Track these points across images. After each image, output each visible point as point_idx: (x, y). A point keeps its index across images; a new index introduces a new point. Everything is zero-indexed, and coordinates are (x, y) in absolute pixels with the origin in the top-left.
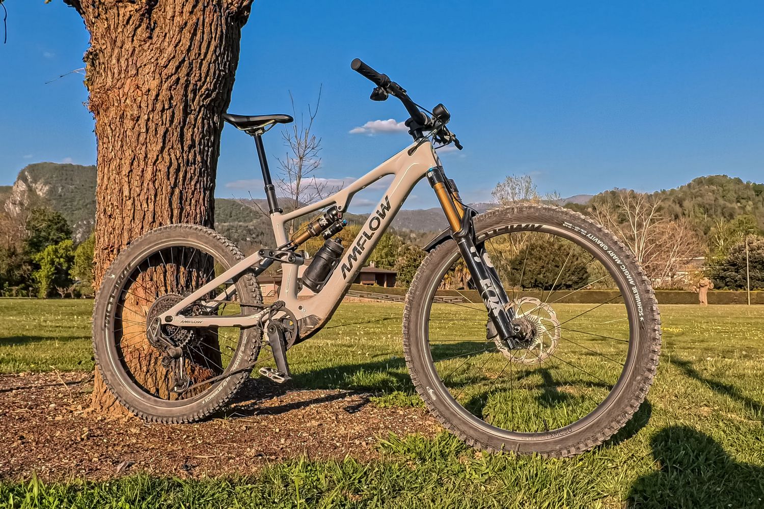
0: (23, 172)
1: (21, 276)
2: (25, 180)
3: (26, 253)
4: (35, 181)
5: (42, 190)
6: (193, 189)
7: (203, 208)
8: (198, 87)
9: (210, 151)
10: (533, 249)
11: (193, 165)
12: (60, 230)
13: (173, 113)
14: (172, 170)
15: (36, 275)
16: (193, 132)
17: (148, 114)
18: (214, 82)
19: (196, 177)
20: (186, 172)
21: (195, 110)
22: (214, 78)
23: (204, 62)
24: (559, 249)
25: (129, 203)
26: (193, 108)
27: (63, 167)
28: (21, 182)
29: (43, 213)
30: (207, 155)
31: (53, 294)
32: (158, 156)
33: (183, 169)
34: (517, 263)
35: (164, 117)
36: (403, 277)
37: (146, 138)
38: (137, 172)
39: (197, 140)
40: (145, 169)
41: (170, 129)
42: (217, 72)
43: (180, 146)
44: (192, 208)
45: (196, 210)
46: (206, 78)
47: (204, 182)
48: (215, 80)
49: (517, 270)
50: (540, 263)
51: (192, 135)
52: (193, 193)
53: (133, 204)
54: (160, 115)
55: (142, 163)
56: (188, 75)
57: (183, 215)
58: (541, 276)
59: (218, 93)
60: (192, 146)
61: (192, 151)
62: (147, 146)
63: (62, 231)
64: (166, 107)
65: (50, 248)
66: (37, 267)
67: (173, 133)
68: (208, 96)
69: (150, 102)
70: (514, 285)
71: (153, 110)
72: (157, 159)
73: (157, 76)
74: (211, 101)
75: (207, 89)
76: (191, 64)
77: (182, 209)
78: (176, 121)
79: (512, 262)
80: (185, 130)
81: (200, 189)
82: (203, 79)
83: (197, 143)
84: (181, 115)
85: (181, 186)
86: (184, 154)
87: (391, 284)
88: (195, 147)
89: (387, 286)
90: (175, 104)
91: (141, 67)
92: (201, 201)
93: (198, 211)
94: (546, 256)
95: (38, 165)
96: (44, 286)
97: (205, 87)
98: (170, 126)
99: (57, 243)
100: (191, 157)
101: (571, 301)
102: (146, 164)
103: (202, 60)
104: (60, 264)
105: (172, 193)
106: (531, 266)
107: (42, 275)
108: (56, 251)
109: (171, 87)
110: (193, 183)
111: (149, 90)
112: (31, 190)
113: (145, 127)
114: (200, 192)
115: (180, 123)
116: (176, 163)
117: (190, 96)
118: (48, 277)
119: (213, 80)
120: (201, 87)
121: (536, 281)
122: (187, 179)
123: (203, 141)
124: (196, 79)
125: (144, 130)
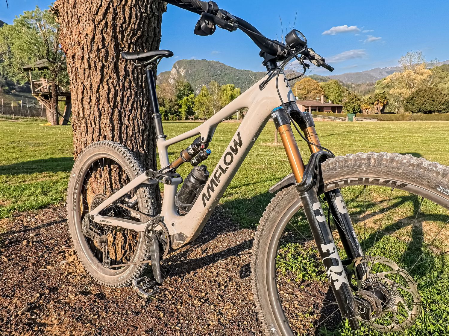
0: (175, 65)
1: (175, 111)
2: (176, 68)
3: (176, 101)
4: (180, 68)
5: (183, 72)
6: (130, 108)
7: (140, 121)
8: (124, 29)
9: (144, 77)
10: (420, 92)
11: (129, 90)
12: (189, 90)
13: (107, 51)
14: (111, 96)
15: (180, 110)
16: (126, 65)
17: (89, 54)
18: (137, 23)
19: (132, 99)
20: (123, 96)
21: (125, 47)
22: (137, 19)
23: (126, 7)
24: (436, 91)
25: (83, 121)
26: (123, 46)
27: (191, 61)
28: (174, 69)
29: (182, 82)
30: (142, 81)
31: (187, 119)
32: (99, 86)
33: (120, 94)
34: (410, 99)
35: (101, 55)
36: (346, 108)
37: (90, 73)
38: (86, 99)
39: (130, 70)
40: (91, 96)
41: (106, 64)
42: (139, 14)
43: (115, 76)
44: (130, 122)
45: (133, 123)
46: (130, 20)
47: (140, 101)
48: (138, 21)
49: (409, 103)
50: (424, 99)
51: (125, 67)
52: (131, 111)
53: (86, 122)
54: (96, 54)
55: (89, 92)
56: (114, 19)
57: (123, 128)
58: (423, 106)
59: (142, 32)
60: (126, 75)
61: (128, 79)
62: (91, 78)
63: (190, 91)
64: (100, 47)
65: (186, 98)
66: (180, 107)
67: (109, 67)
68: (134, 35)
69: (89, 44)
70: (407, 111)
71: (91, 51)
72: (99, 88)
73: (91, 23)
74: (138, 39)
75: (132, 30)
76: (115, 10)
77: (121, 124)
78: (110, 58)
79: (406, 99)
80: (119, 64)
81: (137, 107)
82: (127, 22)
83: (130, 72)
84: (114, 52)
85: (120, 107)
86: (120, 82)
87: (339, 112)
88: (129, 76)
89: (338, 113)
90: (107, 44)
91: (80, 16)
92: (138, 116)
93: (136, 124)
94: (427, 96)
95: (181, 61)
96: (183, 115)
97: (130, 28)
98: (106, 62)
99: (188, 96)
100: (126, 84)
101: (440, 119)
102: (92, 92)
103: (124, 5)
104: (190, 105)
105: (113, 113)
106: (418, 101)
107: (183, 110)
108: (188, 99)
109: (102, 30)
110: (130, 103)
111: (87, 35)
112: (178, 72)
113: (87, 64)
114: (137, 109)
115: (113, 59)
116: (114, 90)
117: (119, 36)
118: (185, 111)
119: (136, 21)
120: (126, 28)
121: (420, 109)
122: (125, 101)
123: (136, 71)
124: (121, 22)
125: (87, 67)
